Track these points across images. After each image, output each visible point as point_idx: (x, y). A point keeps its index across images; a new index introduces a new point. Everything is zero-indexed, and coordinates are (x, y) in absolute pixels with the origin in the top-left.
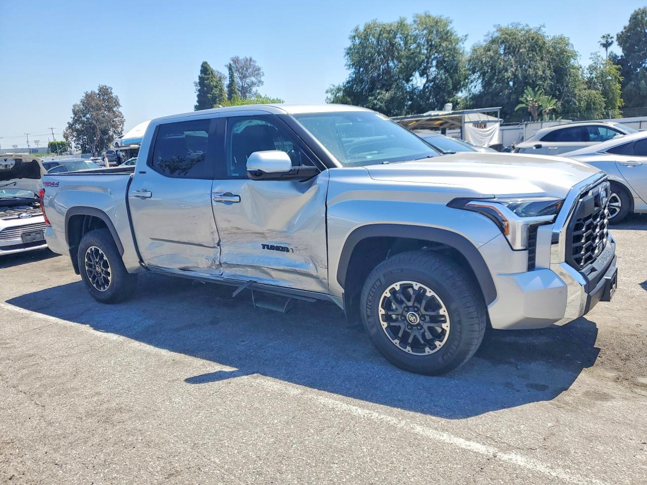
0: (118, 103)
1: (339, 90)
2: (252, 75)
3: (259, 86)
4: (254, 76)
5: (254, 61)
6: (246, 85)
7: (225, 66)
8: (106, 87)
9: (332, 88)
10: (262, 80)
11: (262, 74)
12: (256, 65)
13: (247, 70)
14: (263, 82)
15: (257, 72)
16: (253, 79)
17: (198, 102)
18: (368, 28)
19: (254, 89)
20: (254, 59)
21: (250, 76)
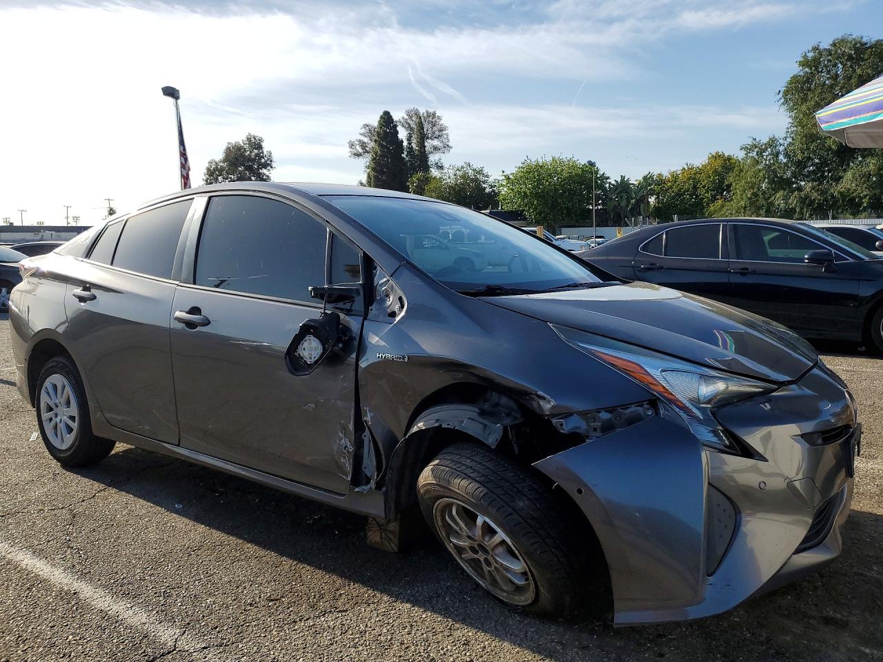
0: (271, 161)
3: (443, 153)
4: (436, 138)
8: (255, 137)
10: (449, 145)
11: (448, 136)
12: (441, 123)
14: (451, 147)
15: (440, 132)
17: (374, 169)
19: (434, 157)
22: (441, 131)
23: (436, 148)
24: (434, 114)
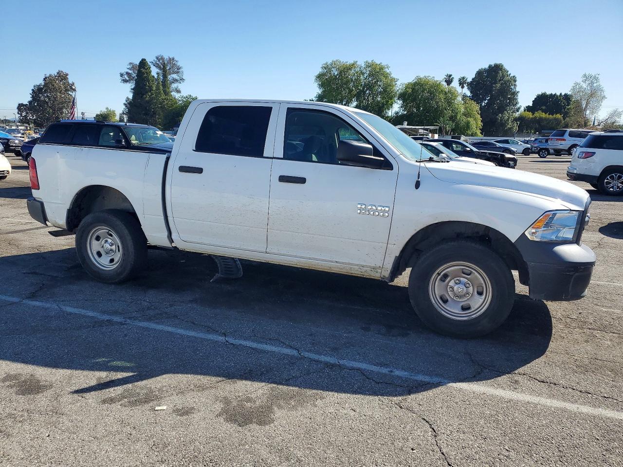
3: (180, 83)
4: (175, 73)
8: (63, 72)
10: (183, 78)
11: (182, 72)
12: (178, 64)
16: (175, 76)
19: (175, 85)
20: (176, 59)
22: (178, 69)
23: (175, 81)
24: (173, 59)
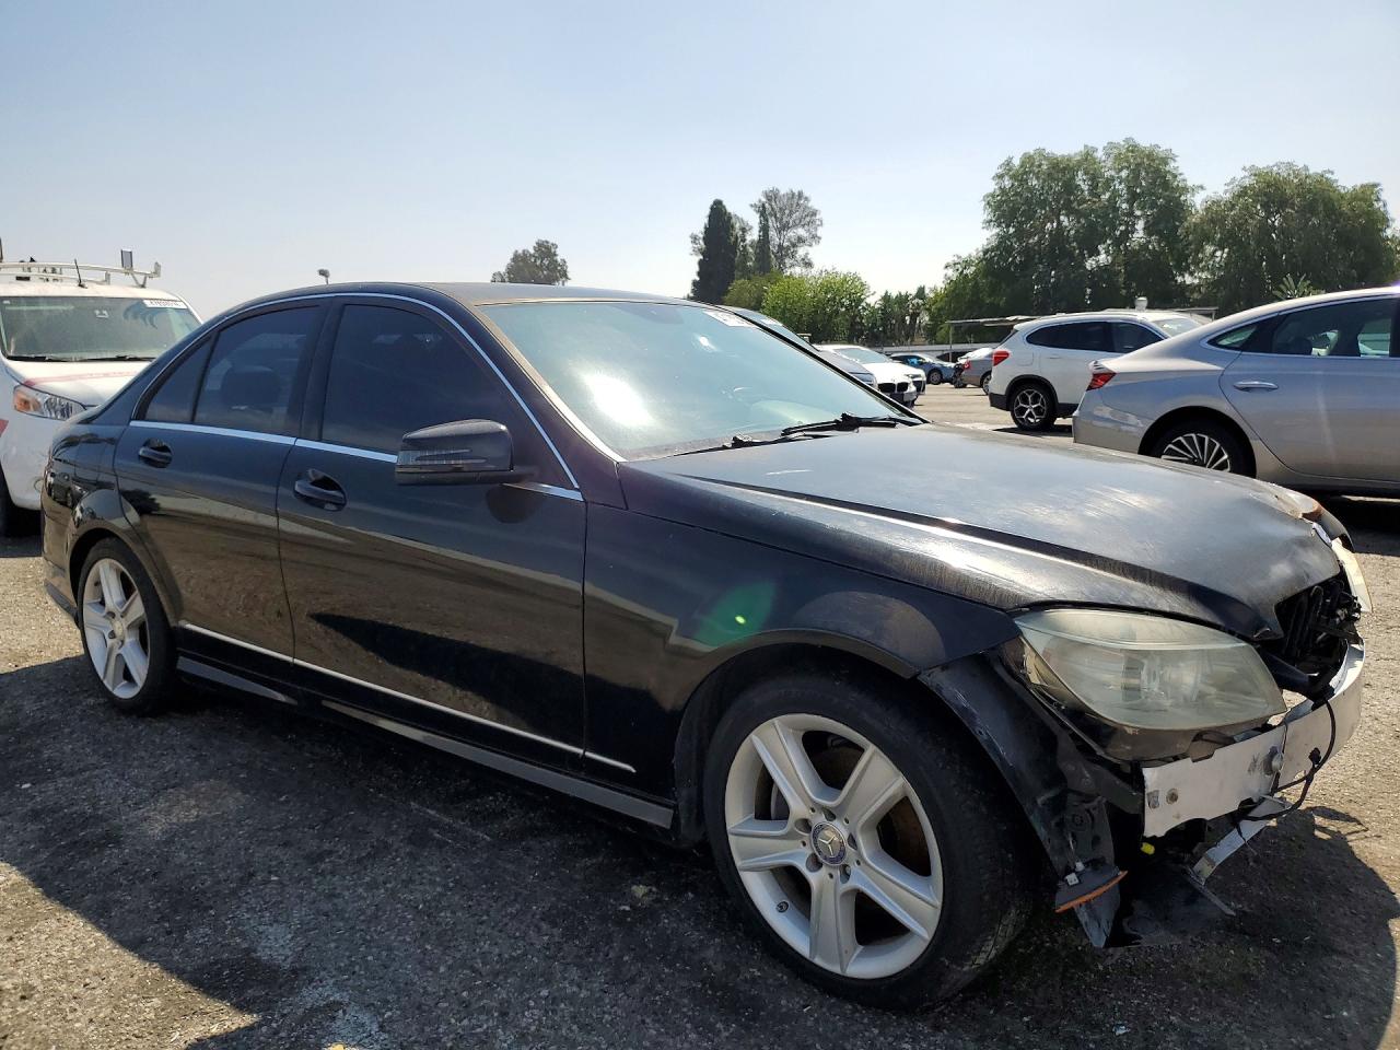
0: (565, 271)
1: (967, 263)
2: (800, 223)
3: (810, 246)
4: (803, 226)
5: (806, 199)
6: (786, 244)
7: (752, 206)
8: (547, 242)
9: (956, 259)
10: (819, 235)
11: (818, 222)
12: (810, 205)
13: (790, 214)
14: (820, 238)
15: (810, 218)
16: (801, 232)
17: (699, 274)
18: (1028, 160)
19: (801, 251)
20: (806, 194)
21: (795, 225)
